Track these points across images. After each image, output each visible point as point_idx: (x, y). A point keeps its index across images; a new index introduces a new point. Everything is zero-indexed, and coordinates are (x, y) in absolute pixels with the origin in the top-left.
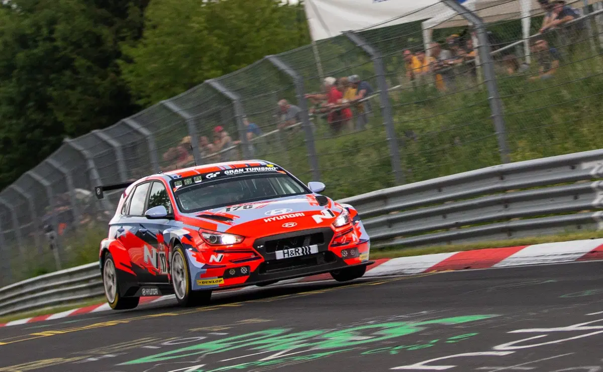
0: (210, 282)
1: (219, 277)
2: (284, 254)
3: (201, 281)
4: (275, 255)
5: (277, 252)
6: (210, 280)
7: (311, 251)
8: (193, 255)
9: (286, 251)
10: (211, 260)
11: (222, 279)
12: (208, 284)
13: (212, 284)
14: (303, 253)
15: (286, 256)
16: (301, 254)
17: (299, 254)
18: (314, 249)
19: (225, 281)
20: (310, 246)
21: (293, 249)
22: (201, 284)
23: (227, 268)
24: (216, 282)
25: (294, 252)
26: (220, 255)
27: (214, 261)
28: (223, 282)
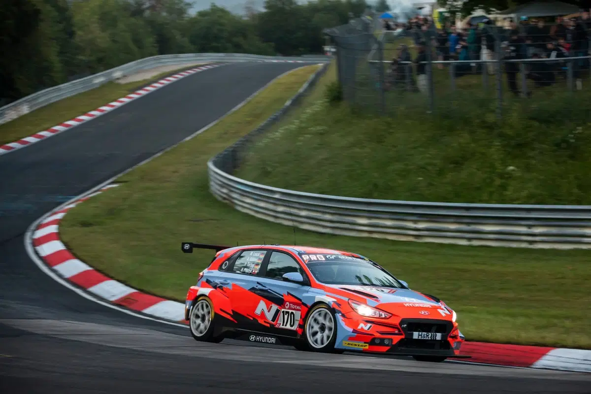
0: (356, 345)
1: (365, 343)
2: (419, 335)
3: (347, 342)
4: (412, 334)
5: (414, 333)
6: (356, 344)
7: (437, 338)
8: (342, 320)
9: (420, 333)
10: (359, 327)
11: (367, 345)
12: (353, 346)
13: (357, 347)
14: (431, 337)
15: (420, 338)
16: (430, 339)
17: (428, 338)
18: (439, 336)
19: (369, 348)
20: (437, 334)
21: (425, 333)
22: (346, 345)
23: (373, 337)
24: (361, 346)
25: (425, 336)
26: (369, 325)
27: (362, 328)
28: (367, 347)
